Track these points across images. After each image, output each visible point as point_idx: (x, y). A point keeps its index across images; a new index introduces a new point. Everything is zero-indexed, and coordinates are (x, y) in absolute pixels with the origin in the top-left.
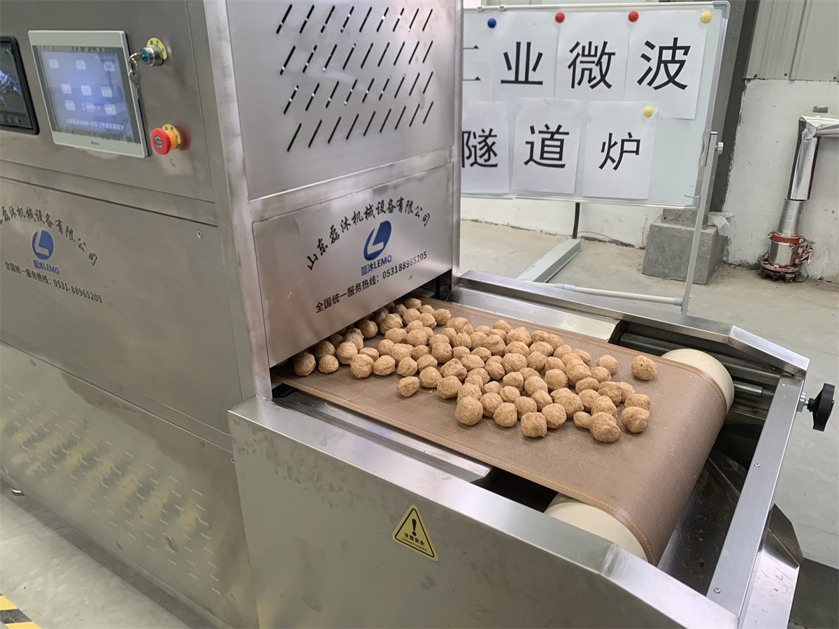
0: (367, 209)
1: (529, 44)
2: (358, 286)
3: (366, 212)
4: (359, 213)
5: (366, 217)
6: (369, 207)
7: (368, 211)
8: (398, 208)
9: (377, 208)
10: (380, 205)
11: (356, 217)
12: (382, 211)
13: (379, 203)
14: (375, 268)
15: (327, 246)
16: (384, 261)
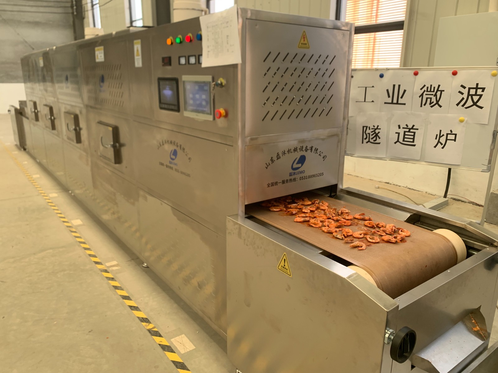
0: (295, 148)
1: (399, 86)
2: (287, 181)
3: (294, 149)
4: (291, 149)
5: (294, 152)
6: (296, 148)
7: (295, 149)
8: (310, 150)
9: (300, 149)
10: (301, 148)
11: (289, 151)
12: (302, 150)
13: (301, 147)
14: (296, 174)
15: (274, 161)
16: (301, 172)
